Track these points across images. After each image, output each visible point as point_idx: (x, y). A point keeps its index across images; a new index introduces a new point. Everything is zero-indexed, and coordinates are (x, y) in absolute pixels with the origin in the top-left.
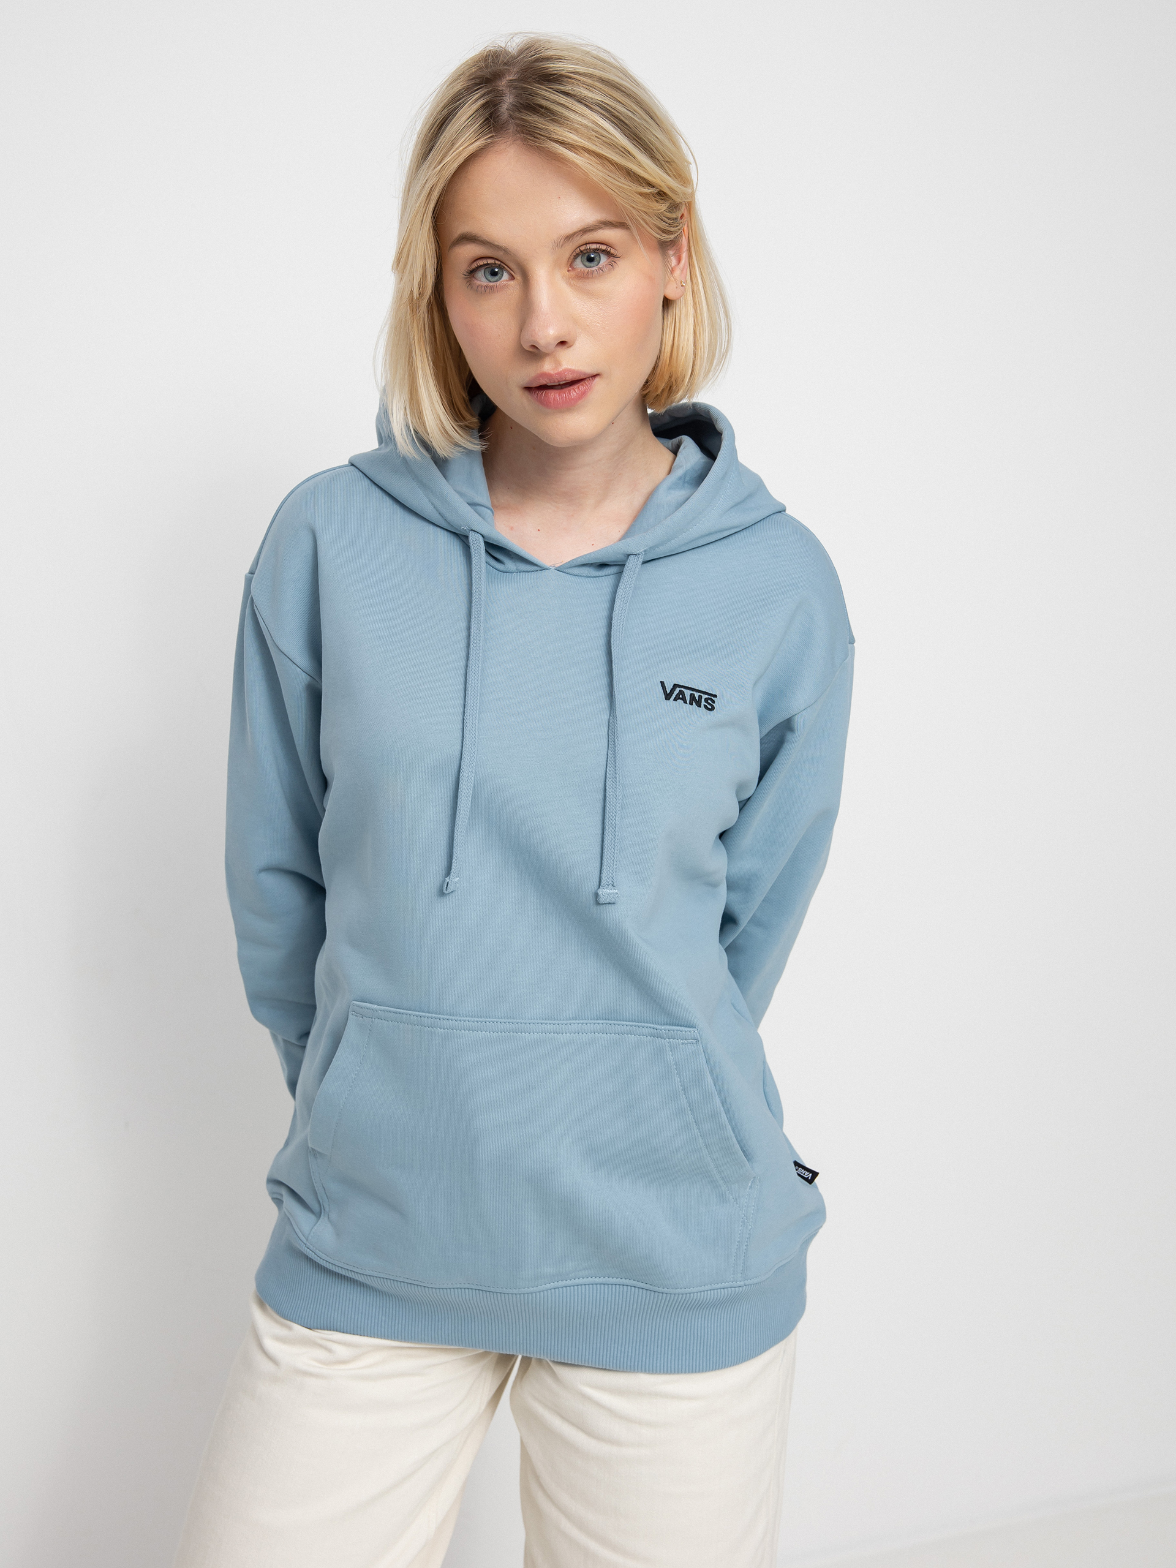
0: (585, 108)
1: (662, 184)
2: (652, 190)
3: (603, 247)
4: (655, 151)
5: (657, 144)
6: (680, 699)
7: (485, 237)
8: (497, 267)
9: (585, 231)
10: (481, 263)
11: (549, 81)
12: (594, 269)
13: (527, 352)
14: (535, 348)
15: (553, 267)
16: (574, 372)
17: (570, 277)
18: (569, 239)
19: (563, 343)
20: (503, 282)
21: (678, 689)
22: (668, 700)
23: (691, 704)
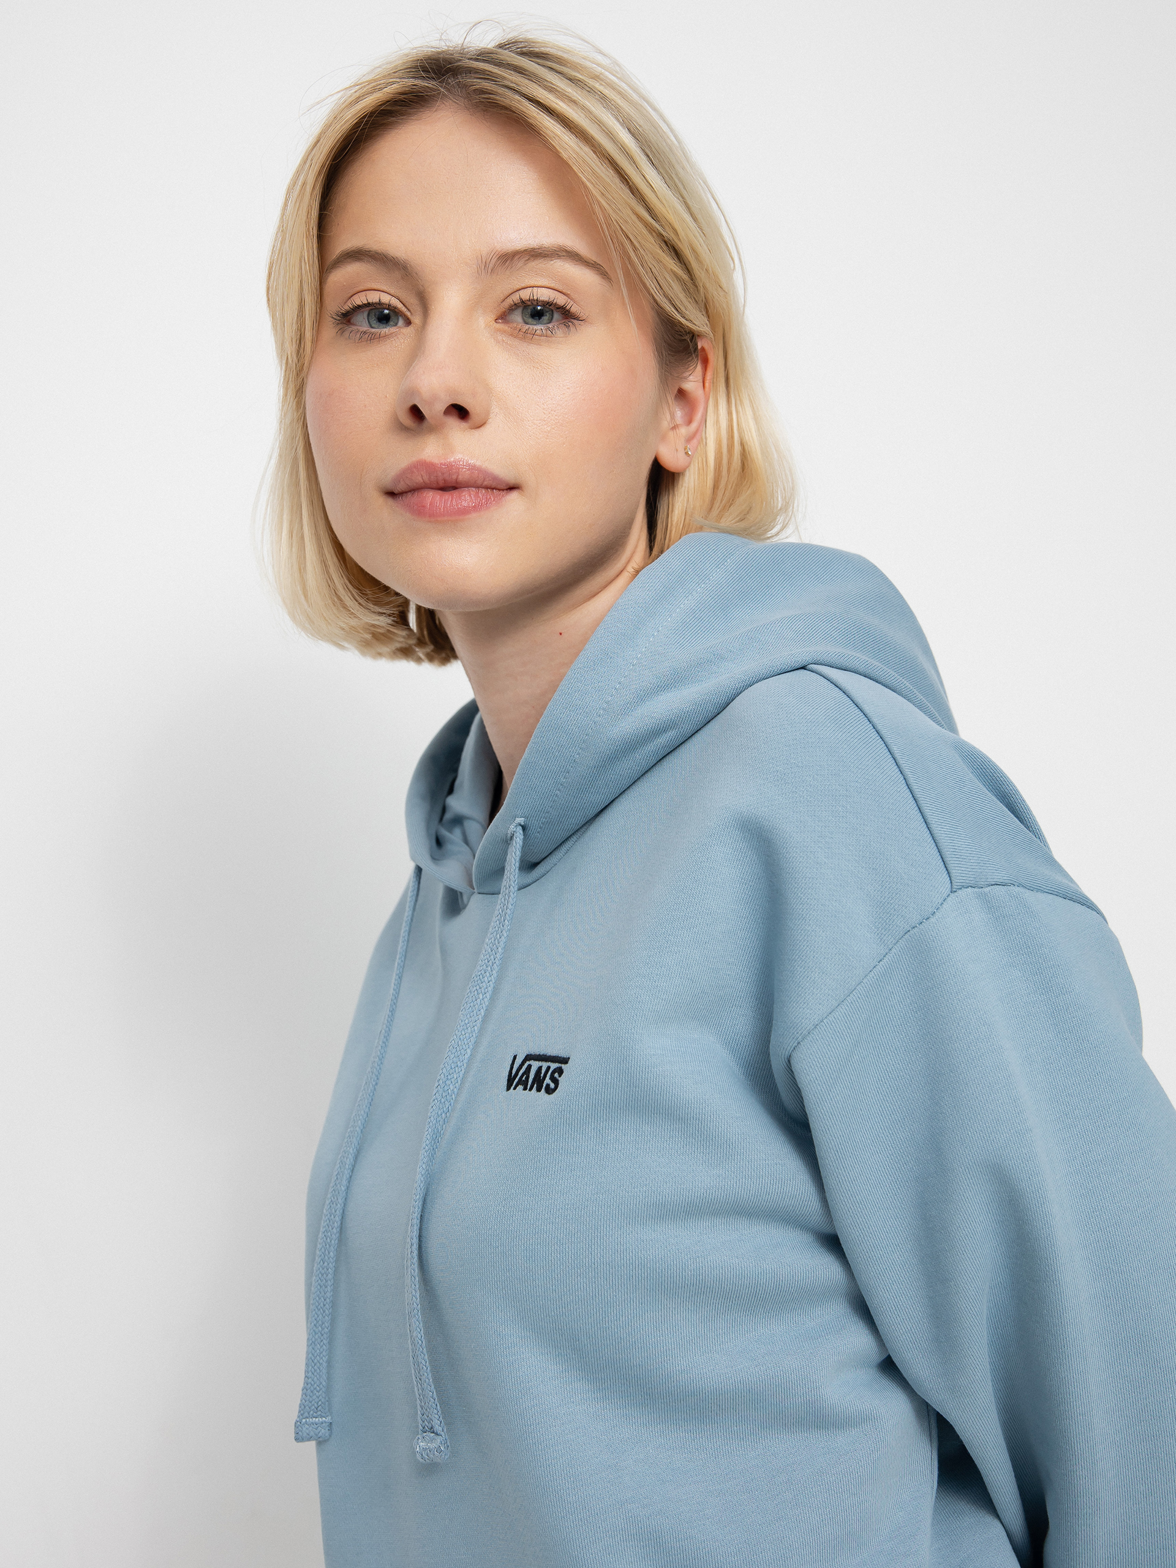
6: (524, 1084)
8: (387, 309)
9: (535, 255)
12: (539, 328)
13: (402, 428)
14: (416, 413)
15: (475, 305)
16: (473, 468)
17: (499, 330)
18: (506, 261)
19: (460, 412)
20: (393, 329)
21: (528, 1063)
22: (508, 1089)
23: (531, 1089)
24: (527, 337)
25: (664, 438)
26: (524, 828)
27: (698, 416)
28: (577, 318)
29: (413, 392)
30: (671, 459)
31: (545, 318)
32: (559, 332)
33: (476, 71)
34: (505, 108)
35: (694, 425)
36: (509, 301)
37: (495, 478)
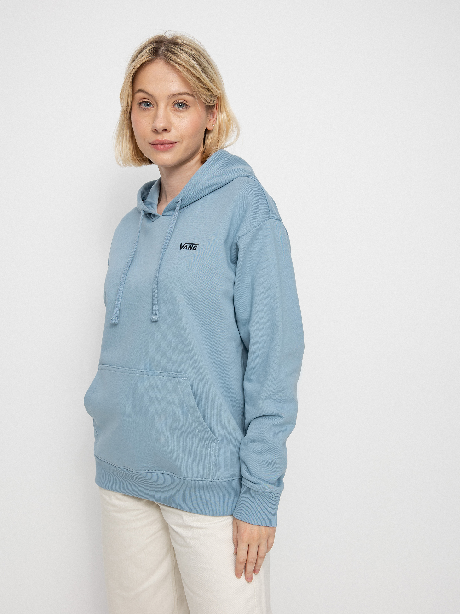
0: (187, 55)
1: (209, 85)
2: (204, 86)
3: (185, 102)
4: (208, 74)
5: (210, 73)
6: (185, 248)
7: (146, 91)
8: (149, 103)
9: (180, 94)
10: (144, 100)
11: (177, 45)
12: (181, 108)
13: (153, 132)
14: (156, 130)
15: (167, 105)
16: (168, 141)
17: (172, 110)
18: (174, 96)
19: (166, 130)
20: (150, 108)
21: (186, 245)
22: (181, 249)
23: (188, 249)
24: (178, 111)
25: (208, 124)
26: (182, 200)
28: (189, 106)
29: (155, 126)
30: (209, 128)
31: (182, 107)
35: (215, 118)
36: (174, 103)
37: (173, 142)
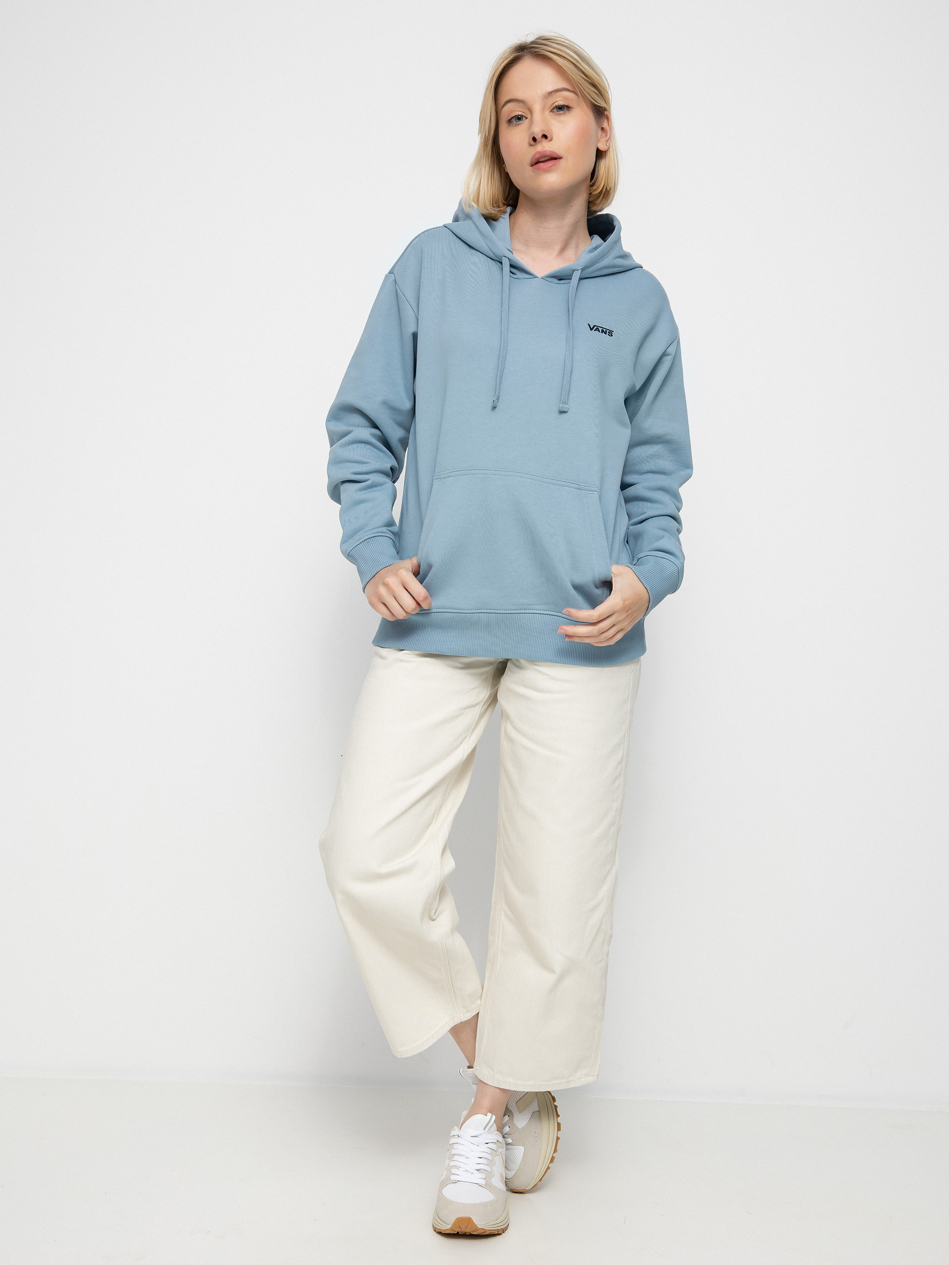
3: (565, 103)
6: (597, 330)
8: (520, 117)
10: (514, 115)
12: (562, 112)
13: (531, 145)
14: (534, 139)
16: (550, 151)
17: (551, 115)
18: (549, 95)
20: (523, 121)
22: (591, 330)
24: (559, 115)
25: (599, 141)
26: (582, 270)
27: (609, 134)
28: (571, 108)
29: (533, 133)
31: (563, 109)
32: (567, 112)
33: (533, 47)
34: (542, 55)
36: (553, 107)
37: (556, 155)
